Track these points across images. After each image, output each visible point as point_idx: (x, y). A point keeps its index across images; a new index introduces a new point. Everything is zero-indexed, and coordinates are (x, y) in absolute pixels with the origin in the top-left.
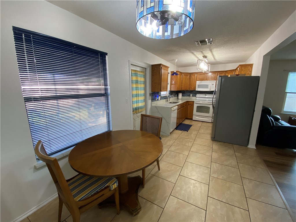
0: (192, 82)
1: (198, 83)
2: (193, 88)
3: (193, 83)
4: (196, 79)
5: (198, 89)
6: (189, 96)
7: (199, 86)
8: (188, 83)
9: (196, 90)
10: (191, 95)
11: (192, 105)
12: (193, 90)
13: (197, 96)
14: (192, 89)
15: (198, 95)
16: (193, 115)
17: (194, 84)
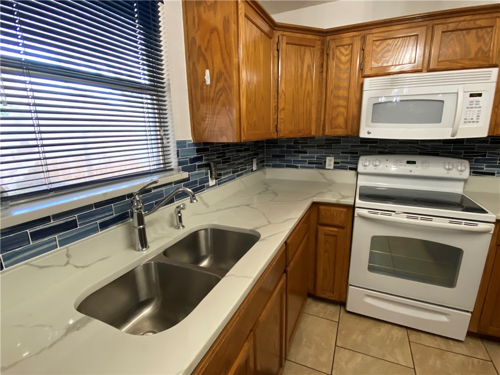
0: (338, 87)
1: (372, 89)
2: (341, 121)
3: (343, 93)
4: (362, 69)
5: (370, 130)
6: (321, 165)
7: (381, 111)
8: (314, 98)
9: (363, 134)
10: (330, 162)
11: (343, 228)
12: (340, 132)
13: (361, 169)
14: (339, 127)
15: (366, 164)
16: (347, 285)
17: (347, 99)
